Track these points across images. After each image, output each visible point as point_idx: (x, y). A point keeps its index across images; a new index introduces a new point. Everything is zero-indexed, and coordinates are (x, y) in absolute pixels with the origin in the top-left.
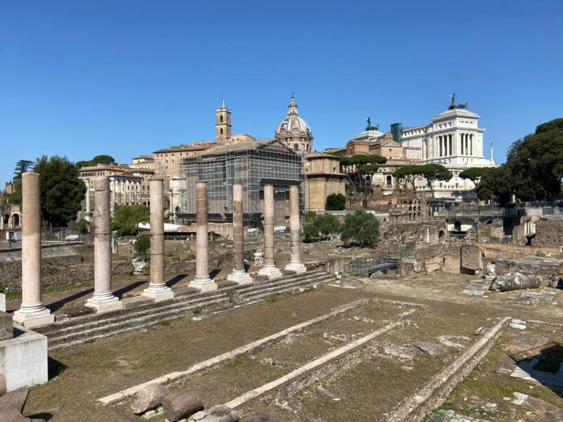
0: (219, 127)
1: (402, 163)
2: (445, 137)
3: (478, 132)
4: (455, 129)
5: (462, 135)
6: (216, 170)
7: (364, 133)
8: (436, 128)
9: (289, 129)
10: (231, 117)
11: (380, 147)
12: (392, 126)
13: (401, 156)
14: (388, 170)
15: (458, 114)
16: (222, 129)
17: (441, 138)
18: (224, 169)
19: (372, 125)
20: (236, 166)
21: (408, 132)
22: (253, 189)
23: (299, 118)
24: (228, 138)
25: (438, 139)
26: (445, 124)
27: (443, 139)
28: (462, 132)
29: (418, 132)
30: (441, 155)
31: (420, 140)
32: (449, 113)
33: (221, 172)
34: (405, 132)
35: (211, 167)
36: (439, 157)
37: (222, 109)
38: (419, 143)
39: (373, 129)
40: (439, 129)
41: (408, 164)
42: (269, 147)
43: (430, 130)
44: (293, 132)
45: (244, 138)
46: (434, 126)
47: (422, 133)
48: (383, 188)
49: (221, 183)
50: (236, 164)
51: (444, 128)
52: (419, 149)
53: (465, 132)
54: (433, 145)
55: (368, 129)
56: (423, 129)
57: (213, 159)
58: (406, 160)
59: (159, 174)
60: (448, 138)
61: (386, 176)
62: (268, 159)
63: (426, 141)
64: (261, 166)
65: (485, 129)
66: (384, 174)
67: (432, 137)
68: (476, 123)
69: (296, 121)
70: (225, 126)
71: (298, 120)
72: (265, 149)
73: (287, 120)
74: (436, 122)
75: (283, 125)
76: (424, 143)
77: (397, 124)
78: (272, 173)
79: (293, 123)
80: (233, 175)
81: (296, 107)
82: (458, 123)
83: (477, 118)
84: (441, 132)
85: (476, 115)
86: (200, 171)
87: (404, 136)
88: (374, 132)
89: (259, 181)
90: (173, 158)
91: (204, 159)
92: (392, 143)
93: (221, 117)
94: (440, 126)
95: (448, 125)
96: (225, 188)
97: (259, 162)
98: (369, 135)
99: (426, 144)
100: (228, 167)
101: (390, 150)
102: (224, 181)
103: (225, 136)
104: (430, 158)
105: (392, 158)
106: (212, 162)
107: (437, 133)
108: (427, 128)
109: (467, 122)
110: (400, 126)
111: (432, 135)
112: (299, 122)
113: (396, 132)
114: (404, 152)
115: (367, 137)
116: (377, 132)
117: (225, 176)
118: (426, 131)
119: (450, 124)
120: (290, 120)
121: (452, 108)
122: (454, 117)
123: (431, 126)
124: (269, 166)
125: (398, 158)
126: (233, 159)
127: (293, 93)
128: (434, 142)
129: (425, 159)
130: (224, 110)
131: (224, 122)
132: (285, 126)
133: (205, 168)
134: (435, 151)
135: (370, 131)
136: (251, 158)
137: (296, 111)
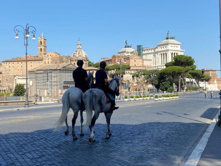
0: (39, 48)
1: (141, 68)
2: (164, 54)
3: (181, 51)
4: (168, 50)
5: (172, 54)
6: (44, 77)
7: (124, 49)
8: (159, 49)
9: (77, 56)
10: (46, 42)
11: (129, 59)
12: (138, 46)
13: (141, 64)
14: (133, 72)
15: (169, 42)
16: (41, 49)
17: (161, 54)
18: (48, 76)
19: (128, 45)
20: (53, 76)
21: (146, 50)
22: (60, 85)
23: (82, 50)
24: (45, 54)
25: (161, 55)
26: (164, 47)
27: (163, 55)
28: (172, 52)
29: (151, 50)
30: (162, 64)
31: (152, 55)
32: (165, 41)
33: (46, 78)
34: (144, 50)
35: (41, 75)
36: (161, 65)
37: (41, 37)
38: (151, 57)
39: (129, 47)
40: (161, 50)
41: (144, 69)
42: (67, 67)
43: (156, 50)
44: (79, 57)
45: (54, 55)
46: (159, 48)
47: (153, 51)
48: (130, 82)
49: (46, 82)
50: (53, 75)
51: (163, 49)
52: (151, 60)
53: (174, 52)
54: (158, 58)
55: (126, 47)
56: (153, 49)
57: (42, 72)
58: (143, 66)
59: (5, 74)
60: (165, 55)
61: (132, 75)
62: (67, 72)
63: (155, 56)
64: (64, 75)
65: (184, 50)
66: (131, 74)
67: (157, 54)
68: (180, 47)
69: (81, 52)
70: (43, 47)
71: (81, 51)
72: (66, 68)
73: (76, 51)
74: (159, 46)
75: (74, 54)
76: (154, 57)
77: (140, 46)
78: (69, 78)
79: (79, 53)
80: (51, 79)
81: (81, 45)
82: (169, 47)
83: (180, 45)
84: (162, 51)
85: (179, 43)
86: (36, 77)
87: (144, 53)
88: (129, 48)
89: (63, 82)
90: (13, 65)
91: (38, 72)
92: (136, 57)
93: (41, 42)
94: (161, 48)
95: (165, 48)
96: (48, 84)
97: (63, 74)
98: (126, 50)
99: (155, 57)
100: (49, 75)
101: (135, 61)
102: (47, 81)
103: (43, 53)
104: (157, 65)
105: (136, 65)
106: (42, 73)
107: (160, 52)
108: (155, 48)
109: (174, 47)
110: (142, 46)
111: (157, 52)
112: (82, 53)
113: (140, 50)
114: (143, 62)
115: (125, 52)
116: (131, 49)
117: (48, 79)
118: (154, 51)
119: (166, 47)
120: (78, 51)
121: (167, 38)
122: (168, 44)
123: (157, 48)
124: (67, 75)
125: (139, 65)
126: (52, 72)
127: (79, 38)
128: (159, 56)
129: (154, 66)
130: (42, 38)
131: (43, 45)
132: (75, 54)
133: (39, 76)
134: (159, 62)
135: (127, 48)
136: (60, 72)
137: (80, 47)
